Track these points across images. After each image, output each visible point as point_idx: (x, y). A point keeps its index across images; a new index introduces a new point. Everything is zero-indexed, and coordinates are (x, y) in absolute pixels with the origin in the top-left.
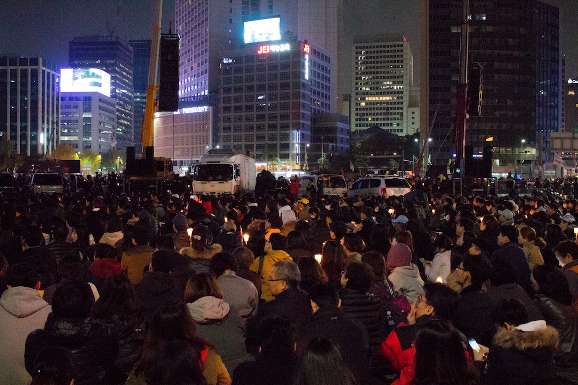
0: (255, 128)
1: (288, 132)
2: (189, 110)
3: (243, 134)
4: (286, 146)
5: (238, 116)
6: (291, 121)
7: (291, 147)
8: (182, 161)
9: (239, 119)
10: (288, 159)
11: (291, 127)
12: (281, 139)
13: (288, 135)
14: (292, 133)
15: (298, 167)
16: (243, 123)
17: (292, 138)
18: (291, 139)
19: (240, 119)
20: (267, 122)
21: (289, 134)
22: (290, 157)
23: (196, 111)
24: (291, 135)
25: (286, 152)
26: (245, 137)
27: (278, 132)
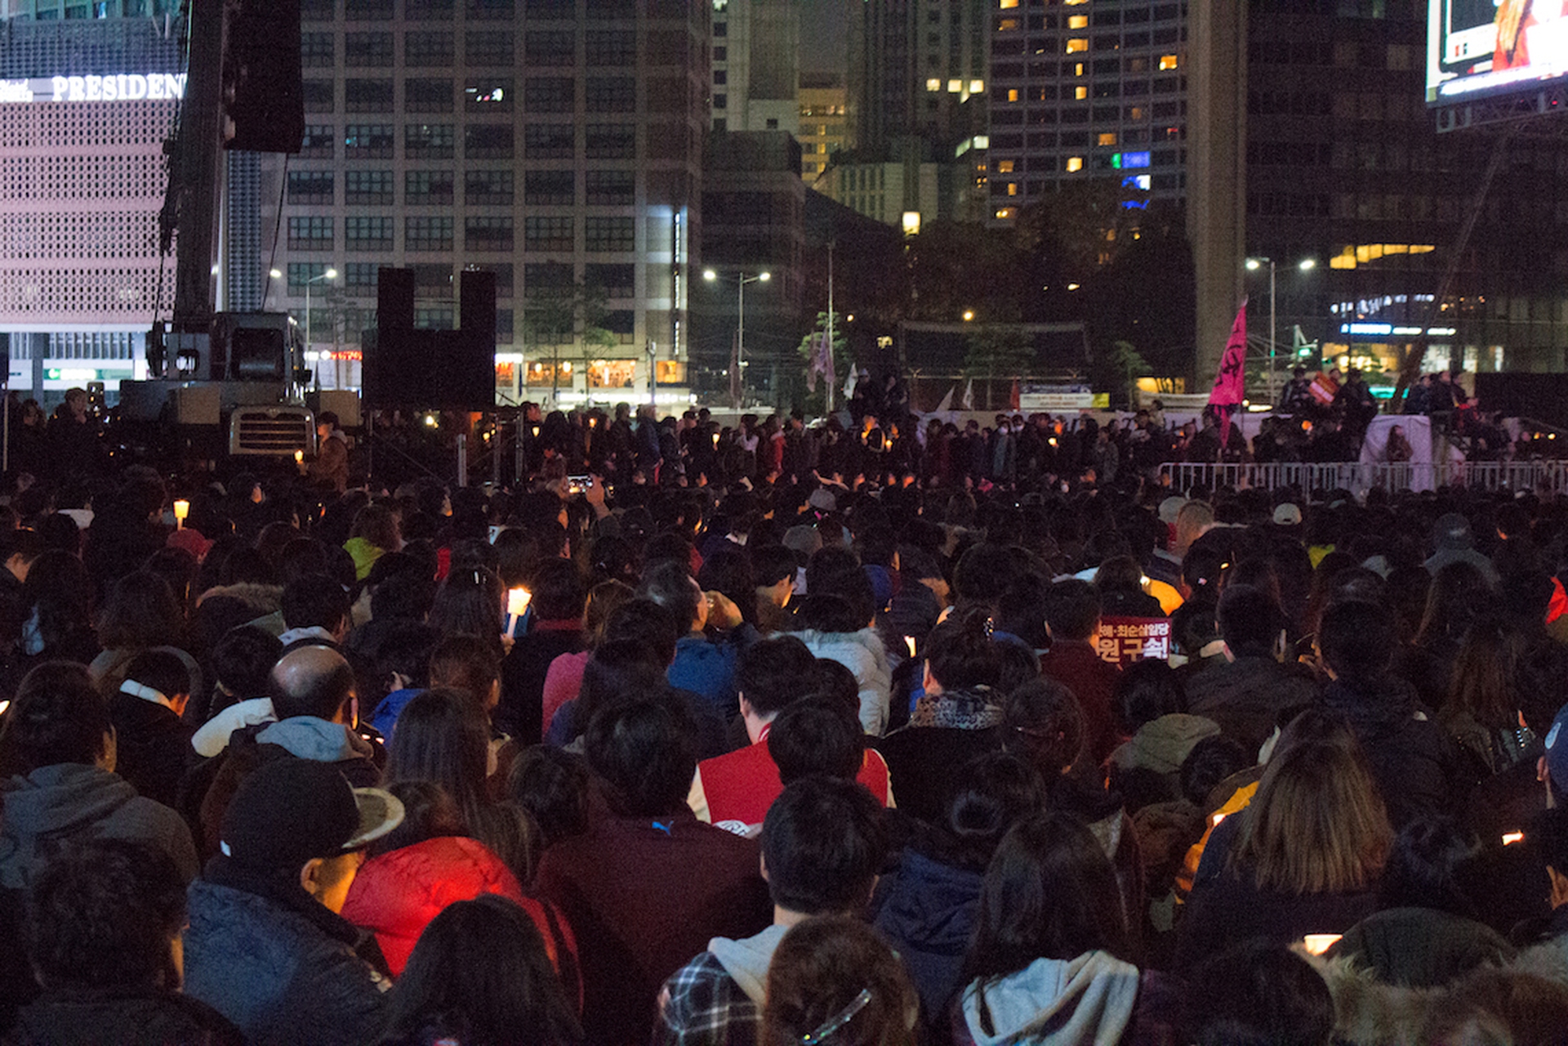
0: (459, 189)
1: (627, 211)
2: (92, 88)
3: (398, 212)
4: (622, 278)
5: (371, 127)
6: (641, 166)
7: (640, 283)
8: (47, 336)
9: (375, 141)
10: (627, 337)
11: (641, 189)
12: (593, 245)
13: (629, 224)
14: (649, 220)
15: (676, 374)
16: (399, 164)
17: (649, 241)
18: (641, 245)
19: (380, 143)
20: (520, 166)
21: (632, 219)
22: (640, 328)
23: (134, 96)
24: (641, 227)
25: (616, 305)
26: (407, 228)
27: (580, 212)
